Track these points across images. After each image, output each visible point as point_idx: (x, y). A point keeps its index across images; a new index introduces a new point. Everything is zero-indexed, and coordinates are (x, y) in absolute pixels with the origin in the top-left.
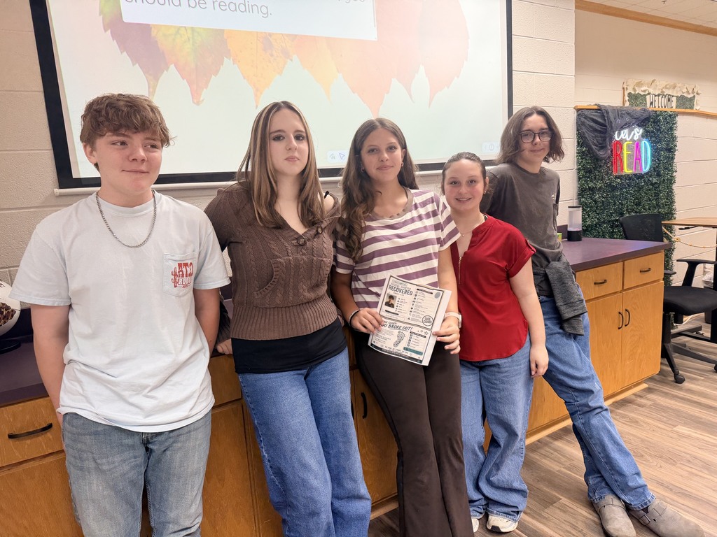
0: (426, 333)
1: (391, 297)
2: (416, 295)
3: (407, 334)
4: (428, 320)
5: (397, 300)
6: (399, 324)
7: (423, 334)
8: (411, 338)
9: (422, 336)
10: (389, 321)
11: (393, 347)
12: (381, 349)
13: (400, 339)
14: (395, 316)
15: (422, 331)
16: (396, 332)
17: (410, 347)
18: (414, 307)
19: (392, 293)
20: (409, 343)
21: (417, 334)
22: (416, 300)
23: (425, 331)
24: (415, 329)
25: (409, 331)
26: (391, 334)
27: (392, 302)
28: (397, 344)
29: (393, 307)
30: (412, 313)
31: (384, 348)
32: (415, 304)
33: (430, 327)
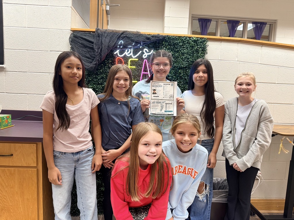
0: (172, 102)
1: (154, 90)
2: (164, 87)
3: (164, 104)
4: (171, 97)
5: (157, 90)
6: (160, 101)
7: (171, 103)
8: (166, 106)
9: (170, 104)
10: (156, 100)
11: (160, 112)
12: (155, 114)
13: (162, 107)
14: (158, 97)
15: (170, 102)
16: (160, 104)
17: (167, 110)
18: (164, 92)
19: (154, 88)
20: (166, 108)
21: (168, 104)
22: (164, 89)
23: (171, 101)
24: (167, 102)
25: (165, 103)
26: (158, 106)
27: (155, 92)
28: (161, 110)
29: (156, 94)
30: (164, 95)
31: (156, 113)
32: (164, 90)
33: (173, 99)
